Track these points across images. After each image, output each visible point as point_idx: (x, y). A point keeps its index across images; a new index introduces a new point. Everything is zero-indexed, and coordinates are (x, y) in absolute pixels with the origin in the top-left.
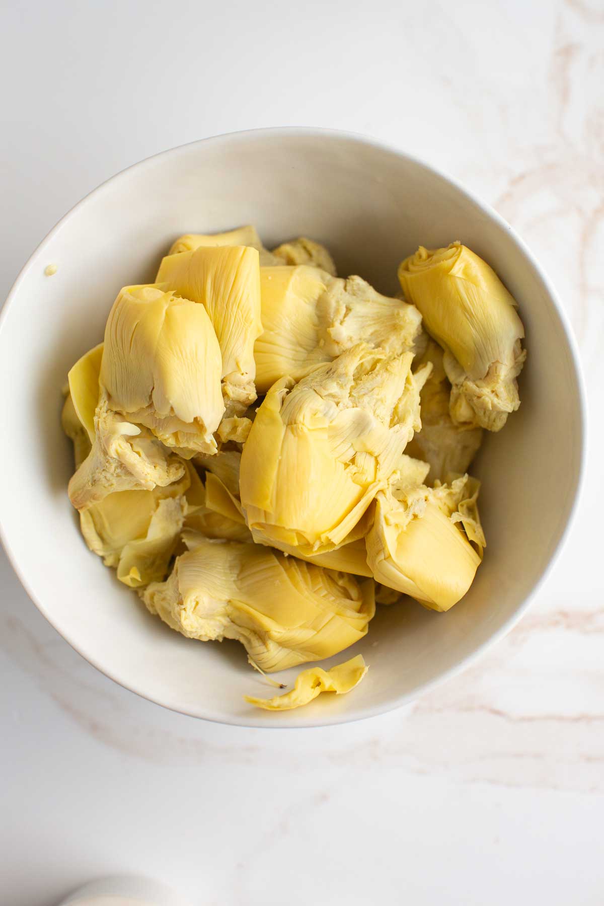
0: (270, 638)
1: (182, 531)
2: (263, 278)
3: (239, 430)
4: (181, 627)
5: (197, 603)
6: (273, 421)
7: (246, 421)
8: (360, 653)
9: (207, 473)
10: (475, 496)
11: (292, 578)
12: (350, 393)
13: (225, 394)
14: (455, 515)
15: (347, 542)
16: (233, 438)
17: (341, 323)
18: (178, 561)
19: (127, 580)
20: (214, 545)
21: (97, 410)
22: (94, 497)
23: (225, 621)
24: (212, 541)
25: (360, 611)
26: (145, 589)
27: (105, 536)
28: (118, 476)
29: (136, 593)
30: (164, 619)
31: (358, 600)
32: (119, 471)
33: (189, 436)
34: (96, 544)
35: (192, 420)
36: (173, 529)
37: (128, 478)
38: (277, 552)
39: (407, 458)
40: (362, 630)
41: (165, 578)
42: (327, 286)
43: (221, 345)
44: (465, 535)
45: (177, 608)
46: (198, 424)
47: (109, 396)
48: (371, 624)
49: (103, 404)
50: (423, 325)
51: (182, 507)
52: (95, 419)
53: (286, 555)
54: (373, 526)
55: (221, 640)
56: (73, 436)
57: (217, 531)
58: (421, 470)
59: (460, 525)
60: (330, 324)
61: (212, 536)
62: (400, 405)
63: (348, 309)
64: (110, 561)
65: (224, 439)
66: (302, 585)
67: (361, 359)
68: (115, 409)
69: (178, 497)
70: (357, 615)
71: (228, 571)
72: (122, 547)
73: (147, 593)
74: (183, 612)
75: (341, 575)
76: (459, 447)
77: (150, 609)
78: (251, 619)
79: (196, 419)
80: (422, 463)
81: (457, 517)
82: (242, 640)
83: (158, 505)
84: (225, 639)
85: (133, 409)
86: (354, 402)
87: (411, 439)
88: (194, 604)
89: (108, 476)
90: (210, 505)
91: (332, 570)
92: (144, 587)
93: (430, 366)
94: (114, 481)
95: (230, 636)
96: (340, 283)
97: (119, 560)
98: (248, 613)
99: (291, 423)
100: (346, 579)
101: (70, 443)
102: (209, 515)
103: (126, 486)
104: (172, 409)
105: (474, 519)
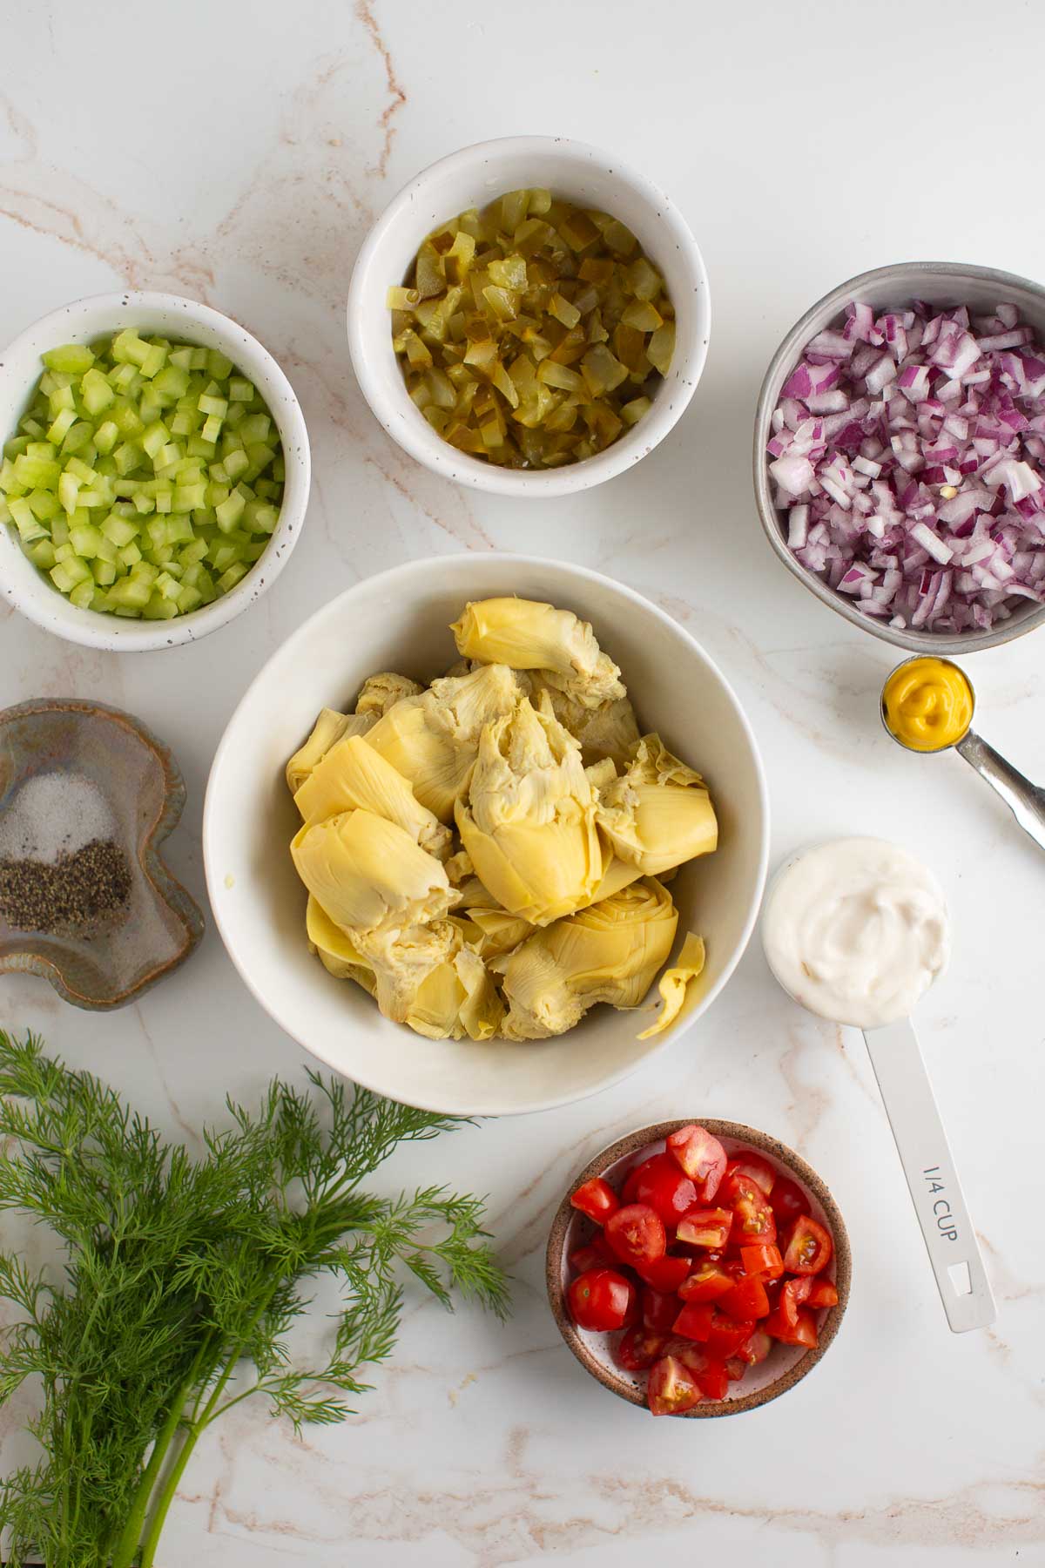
0: (617, 980)
1: (487, 966)
2: (373, 744)
3: (462, 865)
4: (551, 1032)
5: (547, 1006)
6: (480, 840)
7: (460, 855)
8: (686, 933)
9: (467, 912)
10: (661, 746)
11: (593, 927)
12: (512, 771)
13: (429, 851)
14: (660, 777)
15: (606, 869)
16: (463, 874)
17: (457, 725)
18: (506, 988)
19: (483, 1036)
20: (516, 954)
21: (355, 945)
22: (408, 1004)
23: (576, 999)
24: (514, 953)
25: (659, 903)
26: (501, 1030)
27: (439, 1021)
28: (413, 974)
29: (497, 1038)
30: (533, 1036)
31: (651, 896)
32: (410, 970)
33: (435, 903)
34: (438, 1032)
35: (428, 893)
36: (479, 971)
37: (421, 969)
38: (567, 918)
39: (591, 770)
40: (674, 915)
41: (507, 1009)
42: (422, 707)
43: (396, 823)
44: (679, 785)
45: (537, 1022)
46: (435, 891)
47: (353, 927)
48: (676, 904)
49: (355, 937)
50: (512, 669)
51: (472, 951)
52: (359, 952)
53: (573, 914)
54: (612, 843)
55: (585, 1014)
56: (348, 975)
57: (509, 942)
58: (608, 766)
59: (670, 782)
60: (450, 733)
61: (510, 950)
62: (552, 743)
63: (453, 710)
64: (458, 1036)
65: (457, 880)
66: (604, 924)
67: (495, 736)
68: (366, 932)
69: (463, 947)
70: (660, 908)
71: (544, 963)
72: (458, 1017)
73: (505, 1030)
74: (543, 1021)
75: (624, 891)
76: (618, 722)
77: (518, 1039)
78: (593, 979)
79: (430, 890)
80: (603, 761)
81: (662, 779)
82: (600, 1000)
83: (454, 966)
84: (587, 1010)
85: (379, 920)
86: (520, 774)
87: (581, 758)
88: (545, 1008)
89: (407, 980)
90: (490, 929)
91: (614, 895)
92: (499, 1029)
93: (545, 691)
94: (413, 979)
95: (589, 1005)
96: (428, 696)
97: (464, 1027)
98: (586, 978)
99: (494, 832)
100: (629, 890)
101: (351, 981)
102: (494, 938)
103: (424, 974)
104: (408, 899)
105: (676, 765)
